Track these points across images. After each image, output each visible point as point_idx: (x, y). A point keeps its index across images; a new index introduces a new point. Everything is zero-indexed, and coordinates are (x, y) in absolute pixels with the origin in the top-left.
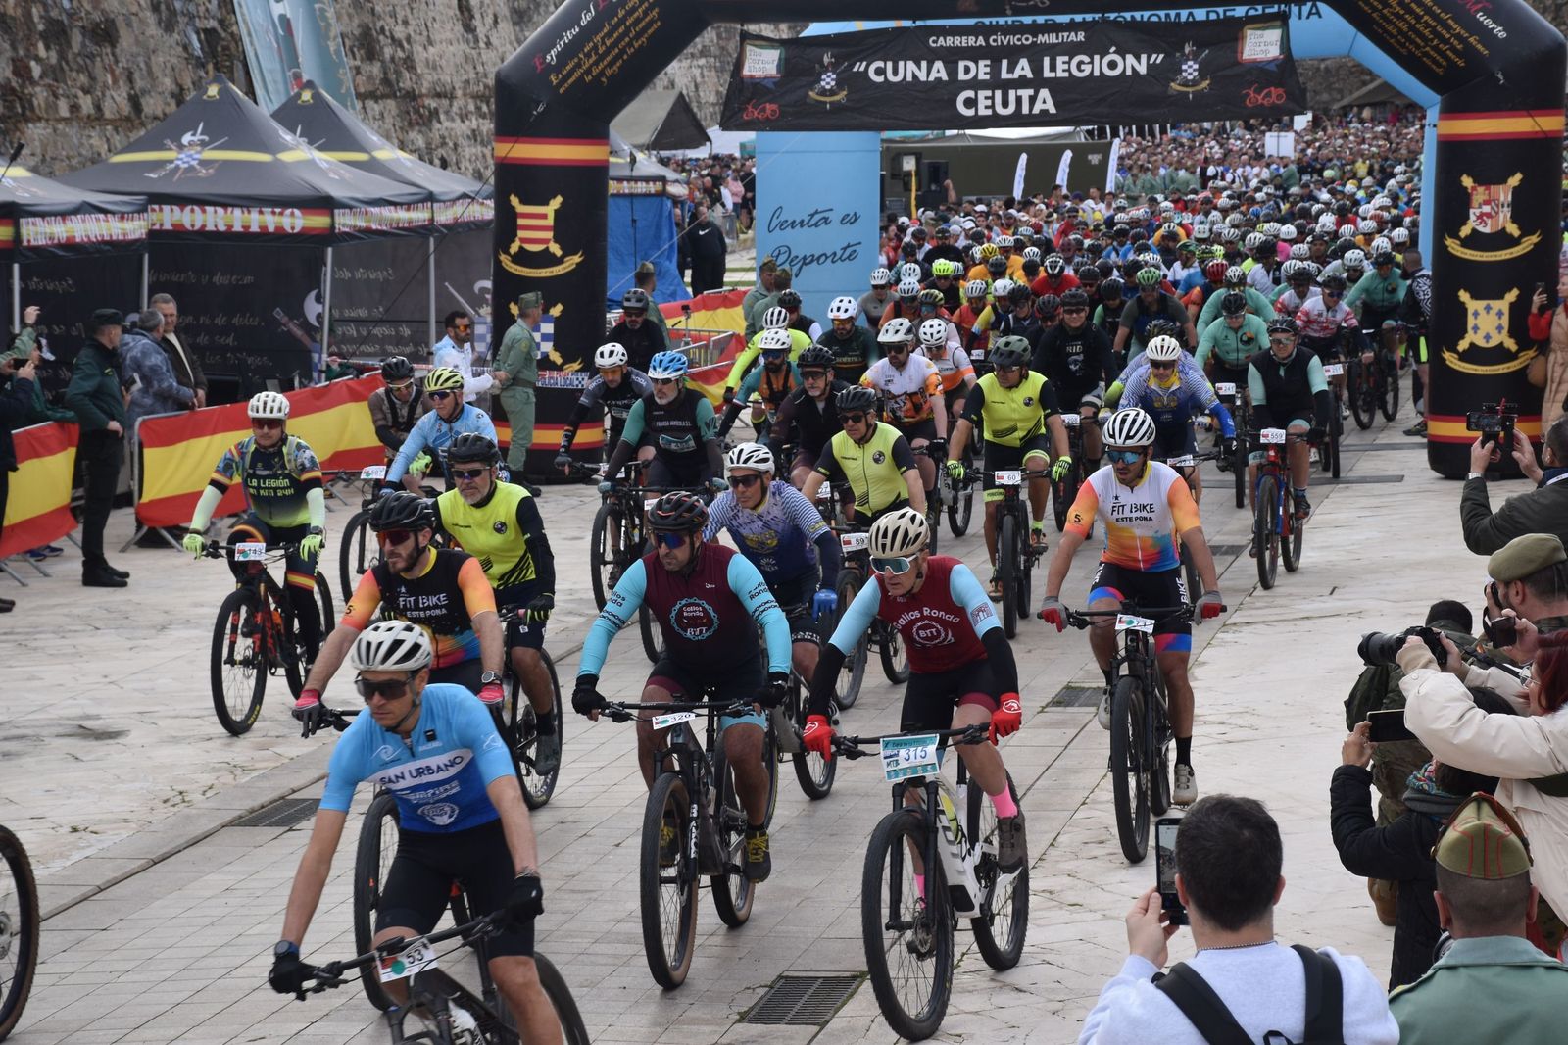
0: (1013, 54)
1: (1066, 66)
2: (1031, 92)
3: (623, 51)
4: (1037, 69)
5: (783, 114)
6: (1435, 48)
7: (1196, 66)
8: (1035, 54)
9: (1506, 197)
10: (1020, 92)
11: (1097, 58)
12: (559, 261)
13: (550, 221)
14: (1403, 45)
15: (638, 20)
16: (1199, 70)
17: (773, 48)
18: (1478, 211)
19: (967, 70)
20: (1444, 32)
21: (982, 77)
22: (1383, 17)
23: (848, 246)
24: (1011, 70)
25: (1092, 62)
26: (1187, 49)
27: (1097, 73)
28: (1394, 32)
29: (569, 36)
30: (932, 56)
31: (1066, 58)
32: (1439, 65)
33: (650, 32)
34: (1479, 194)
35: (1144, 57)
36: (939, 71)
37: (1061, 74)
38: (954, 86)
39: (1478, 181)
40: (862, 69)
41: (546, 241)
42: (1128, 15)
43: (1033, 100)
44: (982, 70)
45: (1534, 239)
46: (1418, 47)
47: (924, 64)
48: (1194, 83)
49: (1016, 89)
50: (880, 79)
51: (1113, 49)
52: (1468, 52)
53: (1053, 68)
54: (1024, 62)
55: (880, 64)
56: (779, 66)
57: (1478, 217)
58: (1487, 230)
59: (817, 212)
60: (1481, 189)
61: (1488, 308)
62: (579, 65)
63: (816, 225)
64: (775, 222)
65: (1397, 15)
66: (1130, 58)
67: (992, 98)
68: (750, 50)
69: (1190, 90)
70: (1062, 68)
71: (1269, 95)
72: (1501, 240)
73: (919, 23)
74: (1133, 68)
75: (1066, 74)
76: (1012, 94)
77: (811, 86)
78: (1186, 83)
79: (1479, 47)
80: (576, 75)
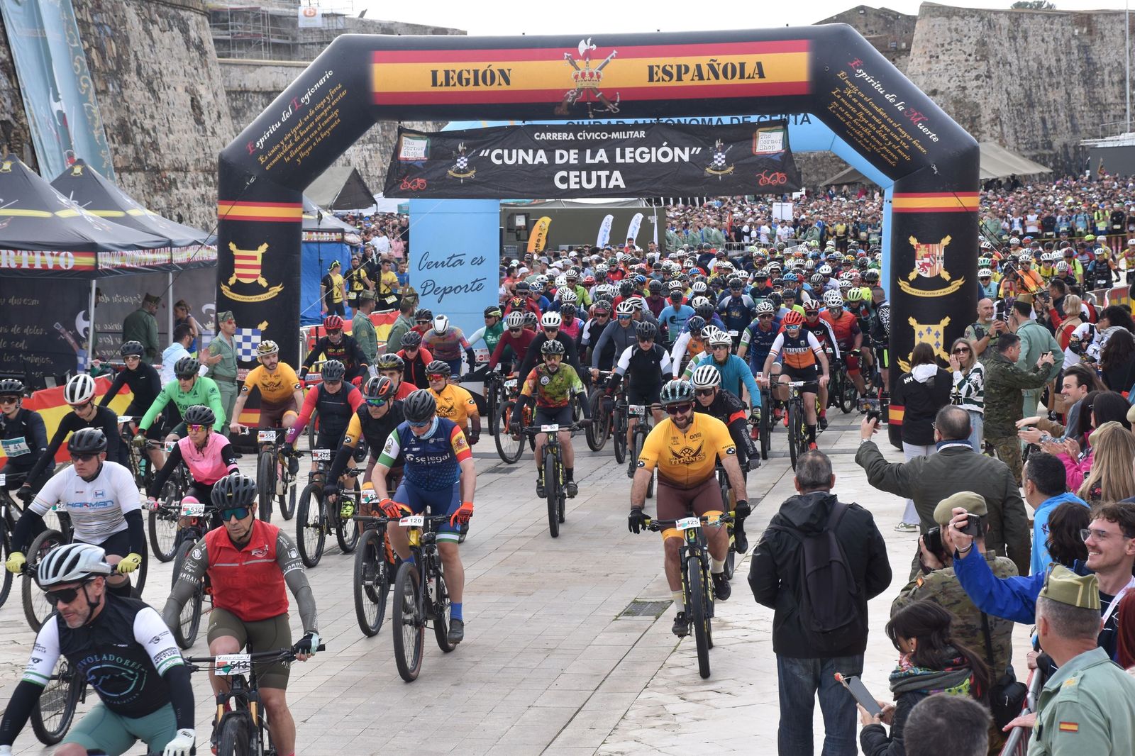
0: (594, 146)
1: (632, 155)
2: (607, 173)
3: (313, 140)
4: (611, 156)
5: (429, 186)
6: (890, 148)
7: (724, 157)
8: (610, 146)
9: (940, 252)
10: (600, 173)
11: (654, 149)
12: (266, 290)
13: (259, 262)
14: (867, 145)
15: (324, 118)
16: (726, 159)
17: (422, 139)
18: (921, 262)
19: (562, 157)
20: (896, 137)
21: (572, 161)
22: (853, 125)
23: (477, 281)
24: (593, 157)
25: (650, 152)
26: (717, 144)
27: (654, 160)
28: (862, 136)
29: (273, 129)
30: (537, 146)
31: (632, 149)
32: (893, 159)
33: (332, 126)
34: (922, 251)
35: (687, 149)
36: (542, 157)
37: (628, 160)
38: (552, 168)
39: (921, 241)
40: (486, 154)
41: (255, 276)
42: (675, 120)
43: (608, 178)
44: (572, 156)
45: (960, 282)
46: (878, 146)
47: (531, 152)
48: (723, 168)
49: (597, 170)
50: (500, 162)
51: (665, 143)
52: (912, 151)
53: (623, 156)
54: (602, 151)
55: (500, 151)
56: (426, 152)
57: (921, 266)
58: (927, 275)
59: (454, 256)
60: (923, 247)
61: (929, 330)
62: (280, 150)
63: (453, 265)
64: (424, 263)
65: (863, 124)
66: (677, 150)
67: (580, 177)
68: (405, 139)
69: (720, 173)
70: (629, 156)
71: (775, 178)
72: (937, 282)
73: (527, 123)
74: (679, 157)
75: (632, 161)
76: (594, 174)
77: (449, 166)
78: (716, 169)
79: (920, 147)
80: (279, 157)
